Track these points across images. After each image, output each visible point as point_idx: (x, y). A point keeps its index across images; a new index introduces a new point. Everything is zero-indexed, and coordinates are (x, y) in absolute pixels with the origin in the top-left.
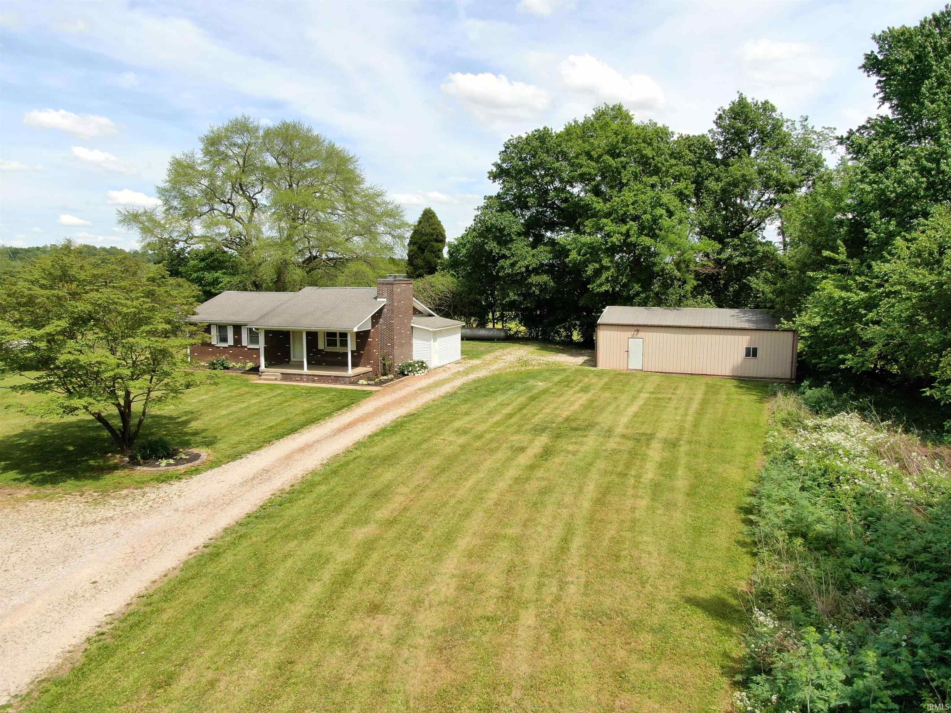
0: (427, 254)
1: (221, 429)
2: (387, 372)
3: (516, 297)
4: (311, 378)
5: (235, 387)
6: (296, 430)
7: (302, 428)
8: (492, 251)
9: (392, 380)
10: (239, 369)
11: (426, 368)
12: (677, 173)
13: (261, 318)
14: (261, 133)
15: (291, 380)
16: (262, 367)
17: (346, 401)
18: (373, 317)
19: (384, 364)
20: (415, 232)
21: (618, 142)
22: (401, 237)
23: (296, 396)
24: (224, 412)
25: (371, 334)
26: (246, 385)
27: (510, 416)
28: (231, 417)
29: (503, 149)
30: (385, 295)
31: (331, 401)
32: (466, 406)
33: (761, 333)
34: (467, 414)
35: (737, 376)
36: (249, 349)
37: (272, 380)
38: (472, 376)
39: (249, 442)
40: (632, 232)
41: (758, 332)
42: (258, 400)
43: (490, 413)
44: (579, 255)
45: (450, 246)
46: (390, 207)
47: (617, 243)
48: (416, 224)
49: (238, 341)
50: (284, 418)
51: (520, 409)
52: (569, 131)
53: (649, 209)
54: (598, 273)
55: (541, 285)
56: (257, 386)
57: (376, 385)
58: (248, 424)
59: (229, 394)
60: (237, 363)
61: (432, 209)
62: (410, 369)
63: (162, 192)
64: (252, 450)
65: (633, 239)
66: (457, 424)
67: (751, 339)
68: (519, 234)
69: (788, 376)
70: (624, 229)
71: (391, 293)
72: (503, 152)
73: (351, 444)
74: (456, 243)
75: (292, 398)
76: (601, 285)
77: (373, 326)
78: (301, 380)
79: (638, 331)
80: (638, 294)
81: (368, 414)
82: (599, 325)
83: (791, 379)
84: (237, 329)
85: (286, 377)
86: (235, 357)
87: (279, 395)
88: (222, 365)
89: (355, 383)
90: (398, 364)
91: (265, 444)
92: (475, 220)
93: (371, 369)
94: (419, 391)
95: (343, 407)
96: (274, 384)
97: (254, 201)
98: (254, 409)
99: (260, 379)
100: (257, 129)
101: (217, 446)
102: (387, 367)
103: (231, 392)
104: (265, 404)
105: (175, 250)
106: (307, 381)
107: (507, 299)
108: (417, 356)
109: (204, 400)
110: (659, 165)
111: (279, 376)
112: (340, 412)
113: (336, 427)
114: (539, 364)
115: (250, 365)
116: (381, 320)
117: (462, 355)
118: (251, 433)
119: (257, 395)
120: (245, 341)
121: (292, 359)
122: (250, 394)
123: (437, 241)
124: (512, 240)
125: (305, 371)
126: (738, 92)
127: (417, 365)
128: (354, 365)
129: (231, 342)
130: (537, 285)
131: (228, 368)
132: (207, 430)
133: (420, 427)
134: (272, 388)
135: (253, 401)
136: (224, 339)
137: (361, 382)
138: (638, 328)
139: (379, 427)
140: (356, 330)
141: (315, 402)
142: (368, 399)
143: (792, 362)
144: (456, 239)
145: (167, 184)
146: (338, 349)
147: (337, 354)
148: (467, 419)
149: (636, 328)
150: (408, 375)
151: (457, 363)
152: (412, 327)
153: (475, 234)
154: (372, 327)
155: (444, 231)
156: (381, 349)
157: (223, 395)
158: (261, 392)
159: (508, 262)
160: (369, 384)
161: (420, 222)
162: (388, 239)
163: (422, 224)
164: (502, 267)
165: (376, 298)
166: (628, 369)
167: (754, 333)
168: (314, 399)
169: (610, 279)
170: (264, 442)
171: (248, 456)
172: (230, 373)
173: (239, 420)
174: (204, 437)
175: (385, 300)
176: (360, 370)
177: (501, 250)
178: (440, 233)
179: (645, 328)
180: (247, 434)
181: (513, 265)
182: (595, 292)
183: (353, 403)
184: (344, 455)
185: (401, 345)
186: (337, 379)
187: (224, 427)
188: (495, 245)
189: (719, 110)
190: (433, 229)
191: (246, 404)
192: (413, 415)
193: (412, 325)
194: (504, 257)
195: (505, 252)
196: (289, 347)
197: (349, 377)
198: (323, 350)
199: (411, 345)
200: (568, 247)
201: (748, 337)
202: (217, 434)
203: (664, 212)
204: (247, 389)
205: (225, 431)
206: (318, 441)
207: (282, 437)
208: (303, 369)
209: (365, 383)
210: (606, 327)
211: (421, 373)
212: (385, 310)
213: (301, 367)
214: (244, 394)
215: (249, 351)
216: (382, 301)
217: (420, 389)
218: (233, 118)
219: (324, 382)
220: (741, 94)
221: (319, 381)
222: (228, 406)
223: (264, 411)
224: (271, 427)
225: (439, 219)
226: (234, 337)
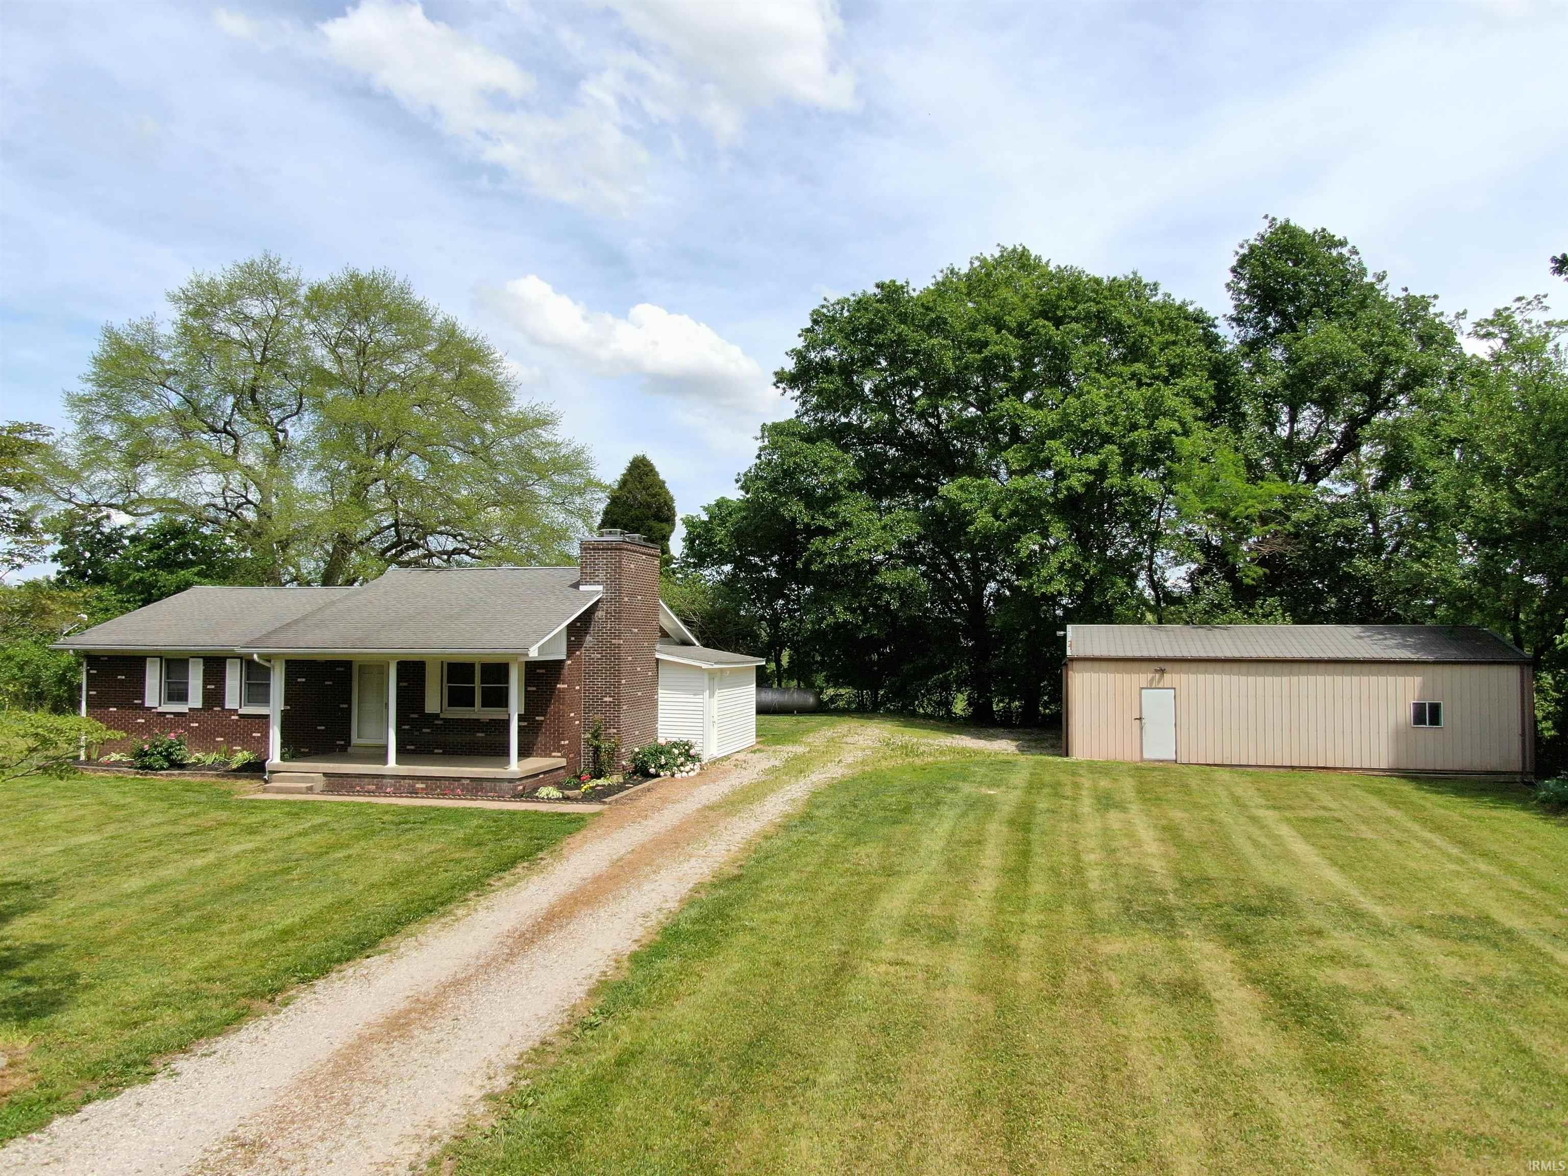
1: (105, 944)
2: (605, 768)
4: (406, 785)
6: (373, 943)
7: (393, 933)
10: (210, 768)
11: (694, 759)
13: (275, 631)
15: (351, 791)
16: (275, 757)
17: (517, 843)
18: (570, 627)
19: (597, 749)
20: (615, 501)
23: (367, 833)
24: (134, 883)
25: (566, 671)
26: (225, 806)
27: (1018, 874)
28: (150, 901)
29: (809, 324)
30: (602, 576)
31: (469, 842)
32: (870, 850)
33: (1447, 670)
34: (890, 873)
35: (1397, 770)
36: (241, 716)
37: (299, 791)
38: (818, 777)
39: (195, 996)
40: (1113, 467)
42: (251, 846)
43: (956, 868)
44: (997, 517)
45: (690, 523)
48: (616, 487)
49: (213, 697)
50: (330, 899)
51: (1024, 855)
55: (904, 590)
56: (254, 806)
58: (207, 921)
60: (208, 752)
64: (199, 1035)
66: (894, 906)
68: (853, 486)
69: (1517, 766)
72: (808, 330)
77: (570, 652)
78: (380, 791)
79: (1163, 671)
82: (1072, 660)
83: (1523, 773)
84: (214, 665)
85: (336, 783)
86: (204, 739)
88: (167, 757)
89: (529, 795)
90: (631, 749)
91: (257, 1004)
93: (563, 762)
97: (281, 436)
98: (236, 872)
99: (265, 791)
102: (604, 757)
106: (397, 793)
108: (671, 731)
111: (320, 782)
115: (242, 756)
116: (589, 638)
117: (756, 733)
118: (211, 956)
119: (252, 831)
120: (233, 698)
121: (355, 740)
122: (230, 829)
123: (657, 519)
124: (838, 498)
125: (392, 765)
126: (1268, 216)
127: (676, 751)
128: (526, 751)
129: (195, 700)
131: (181, 766)
132: (50, 948)
134: (297, 811)
135: (237, 849)
136: (178, 694)
137: (543, 792)
138: (1162, 665)
140: (534, 654)
143: (1523, 734)
146: (479, 712)
148: (906, 887)
149: (1158, 666)
150: (657, 775)
151: (754, 751)
152: (657, 660)
154: (568, 657)
155: (672, 499)
156: (587, 709)
158: (263, 823)
159: (831, 542)
163: (630, 486)
165: (576, 586)
166: (1142, 760)
170: (253, 994)
172: (187, 777)
173: (178, 910)
174: (28, 981)
175: (600, 588)
176: (536, 763)
178: (666, 503)
180: (196, 962)
181: (841, 547)
185: (636, 703)
187: (118, 939)
189: (1242, 246)
191: (211, 857)
193: (657, 656)
195: (821, 520)
197: (511, 781)
198: (436, 716)
199: (654, 704)
201: (1418, 680)
202: (81, 966)
204: (223, 815)
205: (116, 951)
206: (457, 984)
207: (324, 972)
208: (386, 763)
209: (555, 793)
210: (1088, 665)
211: (690, 770)
212: (600, 614)
213: (380, 757)
214: (210, 828)
215: (242, 723)
216: (594, 591)
217: (710, 808)
222: (153, 864)
223: (267, 876)
224: (286, 934)
225: (662, 477)
226: (204, 688)
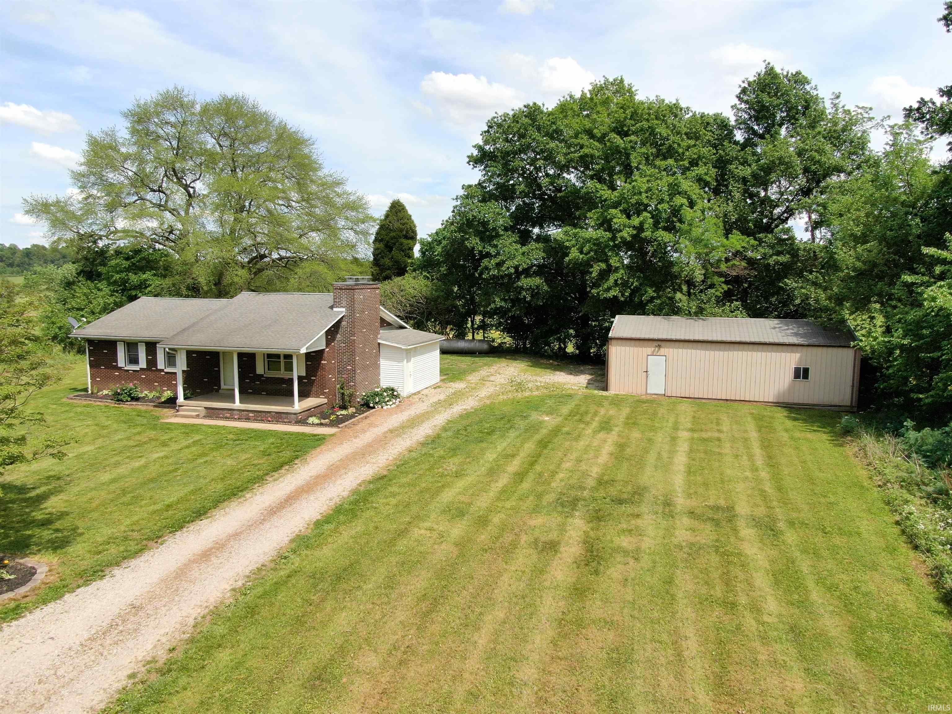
0: (395, 252)
1: (90, 512)
2: (347, 404)
3: (503, 304)
4: (244, 416)
5: (139, 429)
6: (205, 513)
7: (215, 506)
8: (473, 248)
9: (352, 416)
10: (151, 401)
11: (397, 397)
12: (696, 156)
13: (178, 334)
14: (198, 108)
15: (218, 418)
16: (181, 399)
17: (287, 454)
18: (328, 333)
19: (343, 394)
20: (382, 227)
21: (625, 118)
22: (365, 233)
23: (219, 446)
24: (105, 477)
25: (325, 355)
26: (154, 427)
27: (520, 476)
28: (112, 487)
29: (486, 128)
30: (344, 304)
31: (266, 453)
32: (457, 460)
33: (815, 350)
34: (458, 475)
35: (783, 403)
36: (167, 373)
37: (192, 417)
38: (457, 409)
39: (126, 538)
40: (646, 226)
41: (810, 349)
42: (161, 454)
43: (493, 472)
44: (581, 252)
45: (422, 243)
46: (352, 198)
47: (629, 239)
48: (383, 218)
49: (152, 363)
50: (192, 487)
51: (532, 464)
52: (563, 108)
53: (667, 198)
54: (604, 275)
55: (534, 290)
56: (169, 427)
57: (333, 424)
58: (137, 499)
59: (125, 442)
60: (151, 392)
61: (401, 201)
62: (377, 400)
63: (78, 177)
64: (125, 558)
65: (647, 234)
66: (447, 496)
67: (800, 358)
68: (506, 229)
69: (849, 404)
70: (636, 221)
71: (353, 301)
72: (485, 132)
73: (286, 540)
74: (430, 239)
75: (212, 449)
76: (609, 289)
77: (328, 345)
78: (231, 418)
79: (659, 346)
80: (652, 299)
81: (317, 477)
82: (611, 339)
83: (851, 406)
84: (151, 347)
85: (211, 413)
86: (149, 384)
87: (195, 443)
88: (129, 395)
89: (303, 422)
90: (361, 393)
91: (151, 543)
92: (453, 211)
93: (325, 401)
94: (389, 435)
95: (281, 466)
96: (193, 425)
97: (191, 191)
98: (153, 472)
99: (176, 416)
100: (193, 104)
101: (70, 549)
102: (347, 398)
103: (128, 439)
104: (170, 461)
105: (98, 247)
106: (239, 419)
107: (493, 306)
108: (385, 383)
109: (84, 453)
110: (676, 146)
111: (203, 412)
112: (276, 475)
113: (267, 504)
114: (538, 388)
115: (168, 394)
116: (339, 336)
117: (440, 375)
118: (135, 518)
119: (164, 444)
120: (161, 364)
121: (223, 386)
122: (154, 443)
123: (406, 237)
124: (498, 236)
125: (237, 404)
126: (765, 61)
127: (385, 394)
128: (303, 395)
129: (143, 364)
130: (528, 289)
131: (137, 399)
132: (67, 513)
133: (393, 501)
134: (189, 430)
135: (156, 456)
136: (134, 360)
137: (311, 420)
138: (659, 343)
139: (332, 504)
140: (303, 351)
141: (244, 456)
142: (318, 449)
143: (853, 386)
144: (430, 236)
145: (83, 167)
146: (282, 374)
147: (282, 381)
148: (461, 484)
149: (656, 344)
150: (374, 408)
151: (436, 387)
152: (379, 344)
153: (453, 228)
154: (327, 347)
155: (415, 226)
156: (339, 373)
157: (116, 445)
158: (171, 439)
159: (493, 262)
160: (321, 424)
161: (387, 216)
162: (350, 235)
163: (390, 218)
164: (486, 268)
165: (332, 307)
166: (647, 394)
167: (805, 349)
168: (243, 450)
169: (619, 282)
170: (149, 539)
171: (117, 571)
172: (140, 406)
173: (124, 492)
174: (57, 530)
175: (344, 309)
176: (311, 402)
177: (484, 248)
178: (411, 228)
179: (668, 344)
180: (128, 522)
181: (499, 265)
182: (602, 298)
183: (297, 457)
184: (273, 565)
185: (365, 368)
186: (279, 417)
187: (97, 508)
188: (478, 241)
189: (744, 82)
190: (403, 224)
191: (143, 461)
192: (383, 477)
193: (379, 341)
194: (488, 255)
195: (489, 249)
196: (219, 371)
197: (295, 414)
198: (262, 376)
199: (377, 367)
200: (567, 244)
201: (798, 355)
202: (79, 523)
203: (685, 201)
204: (152, 434)
205: (95, 515)
206: (236, 535)
207: (181, 528)
208: (234, 402)
209: (316, 421)
210: (620, 342)
211: (391, 405)
212: (344, 323)
213: (231, 399)
214: (145, 443)
215: (166, 376)
216: (340, 311)
217: (391, 431)
218: (162, 89)
219: (262, 421)
220: (769, 64)
221: (255, 420)
222: (117, 464)
223: (165, 474)
224: (169, 507)
225: (410, 212)
226: (147, 358)
